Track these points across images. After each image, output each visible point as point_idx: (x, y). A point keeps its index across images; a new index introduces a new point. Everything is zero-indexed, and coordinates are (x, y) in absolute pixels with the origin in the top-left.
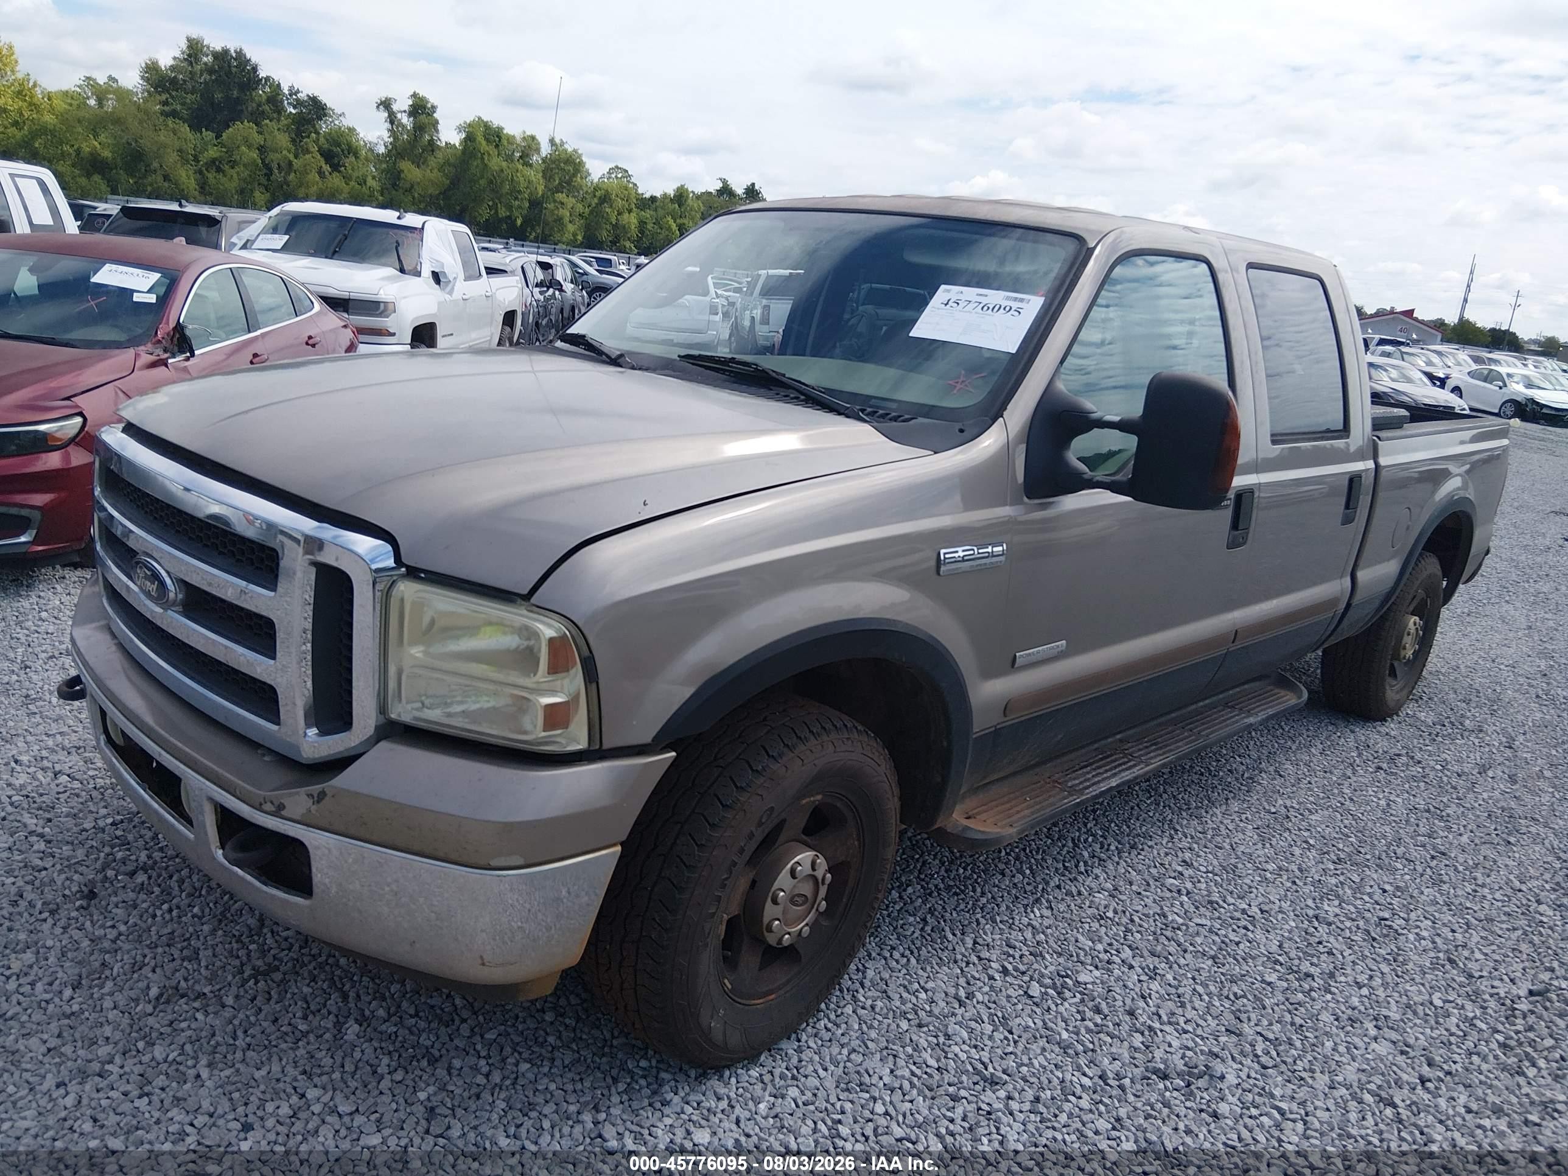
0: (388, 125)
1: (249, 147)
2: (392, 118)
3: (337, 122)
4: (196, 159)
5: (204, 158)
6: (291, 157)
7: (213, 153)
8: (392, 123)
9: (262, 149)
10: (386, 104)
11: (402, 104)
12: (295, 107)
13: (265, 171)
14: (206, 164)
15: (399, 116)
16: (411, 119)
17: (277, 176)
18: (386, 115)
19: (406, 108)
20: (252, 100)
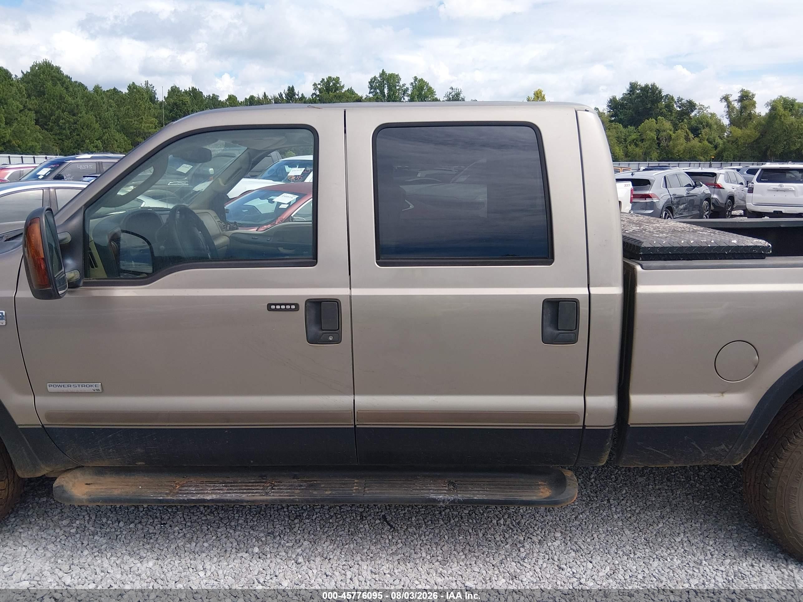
0: (727, 109)
1: (651, 131)
2: (729, 105)
3: (705, 112)
4: (625, 140)
5: (629, 139)
6: (671, 133)
7: (634, 136)
8: (728, 107)
9: (658, 131)
10: (726, 98)
11: (735, 96)
12: (680, 108)
13: (657, 141)
14: (630, 142)
15: (733, 103)
16: (739, 104)
17: (664, 143)
18: (726, 103)
19: (737, 98)
20: (658, 108)
